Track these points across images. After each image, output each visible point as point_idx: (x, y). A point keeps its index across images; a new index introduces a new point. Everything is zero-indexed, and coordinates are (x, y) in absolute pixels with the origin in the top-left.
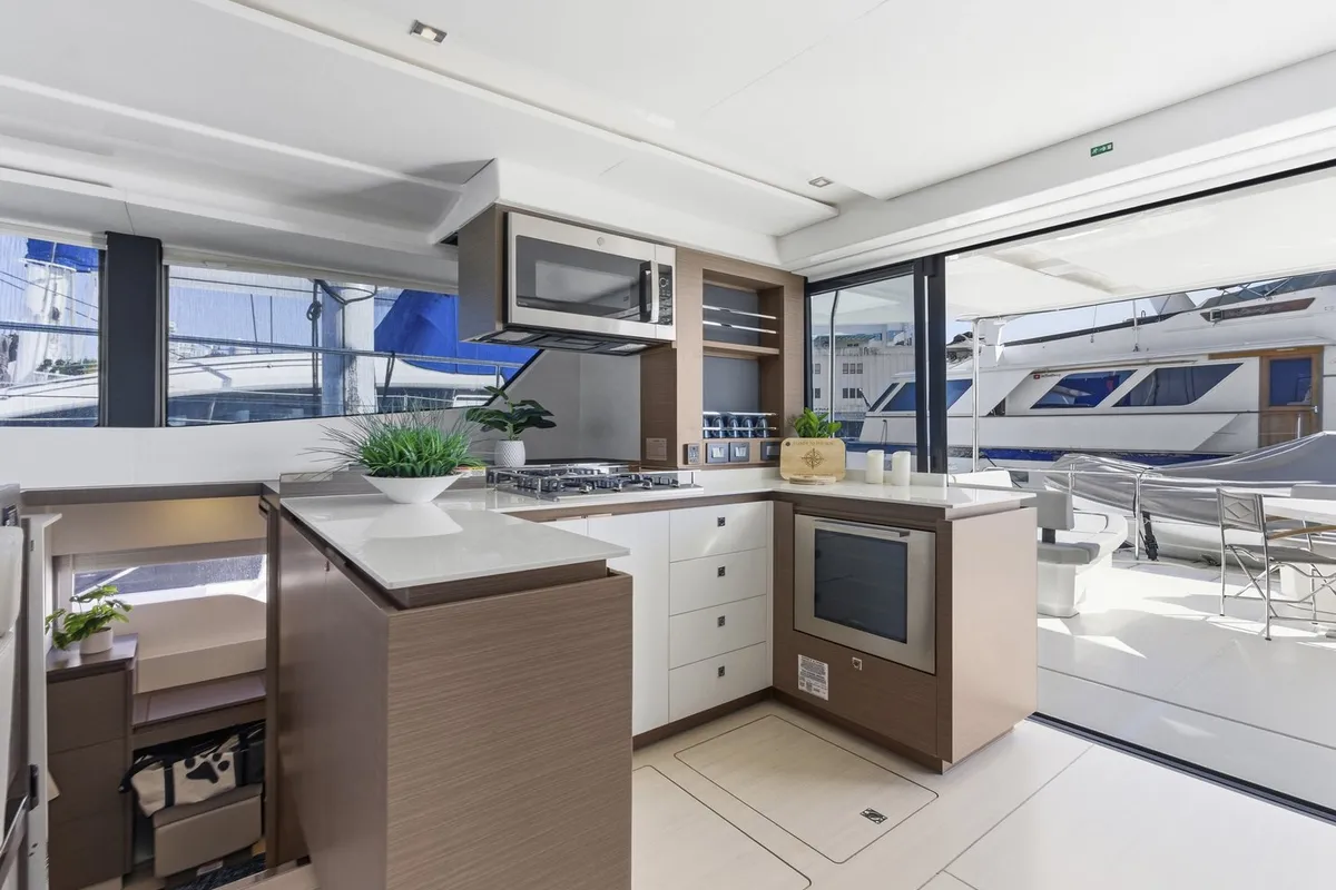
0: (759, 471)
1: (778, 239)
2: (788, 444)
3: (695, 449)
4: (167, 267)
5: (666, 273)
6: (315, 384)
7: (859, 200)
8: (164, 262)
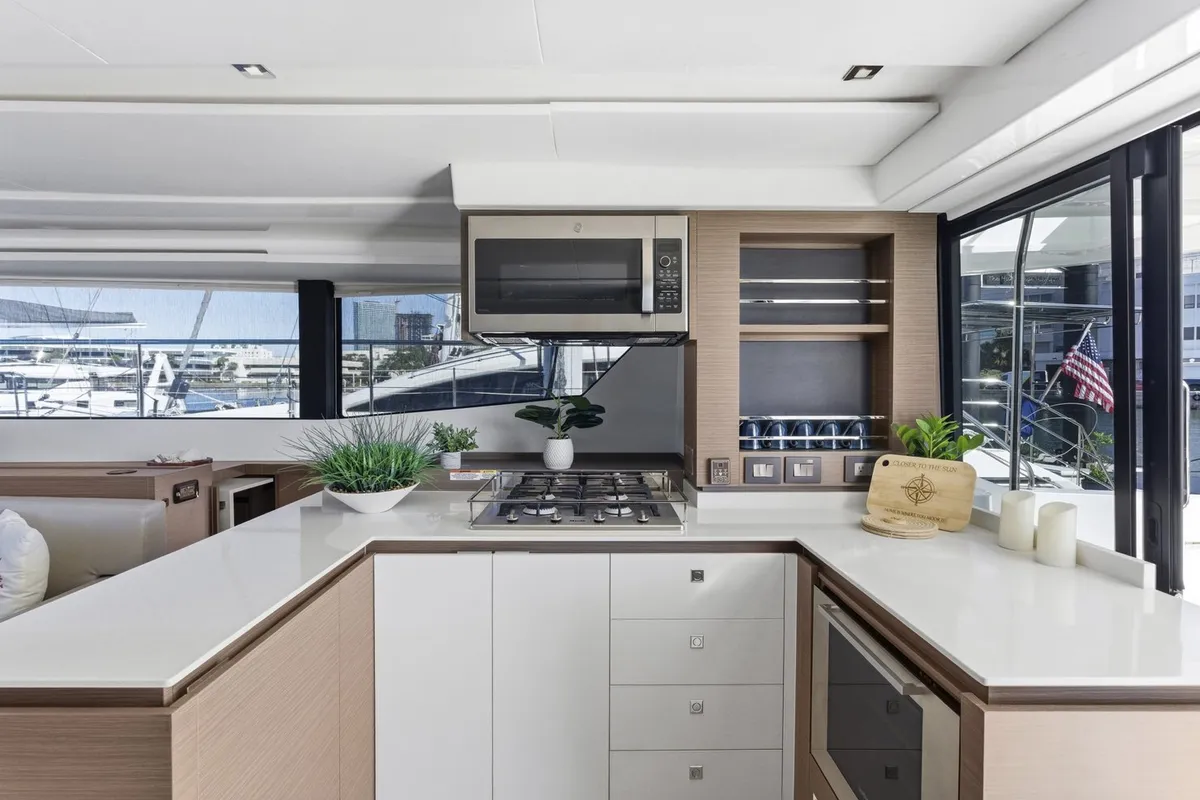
0: (843, 497)
1: (871, 169)
2: (886, 463)
3: (724, 466)
4: (339, 300)
5: (667, 249)
6: (540, 364)
7: (964, 76)
8: (336, 296)
